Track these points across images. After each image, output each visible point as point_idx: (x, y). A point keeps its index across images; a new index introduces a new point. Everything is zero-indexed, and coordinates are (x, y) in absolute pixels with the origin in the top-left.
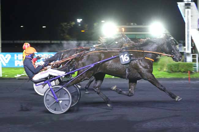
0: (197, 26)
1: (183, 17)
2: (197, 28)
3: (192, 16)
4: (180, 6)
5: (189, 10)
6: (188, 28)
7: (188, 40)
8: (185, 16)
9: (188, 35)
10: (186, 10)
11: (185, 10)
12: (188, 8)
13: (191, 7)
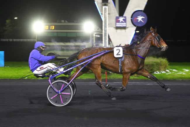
0: (115, 24)
1: (101, 14)
2: (115, 27)
3: (109, 14)
4: (97, 3)
5: (107, 7)
6: (105, 27)
7: (105, 39)
8: (102, 14)
9: (105, 34)
10: (104, 7)
11: (102, 7)
12: (105, 5)
13: (109, 5)
